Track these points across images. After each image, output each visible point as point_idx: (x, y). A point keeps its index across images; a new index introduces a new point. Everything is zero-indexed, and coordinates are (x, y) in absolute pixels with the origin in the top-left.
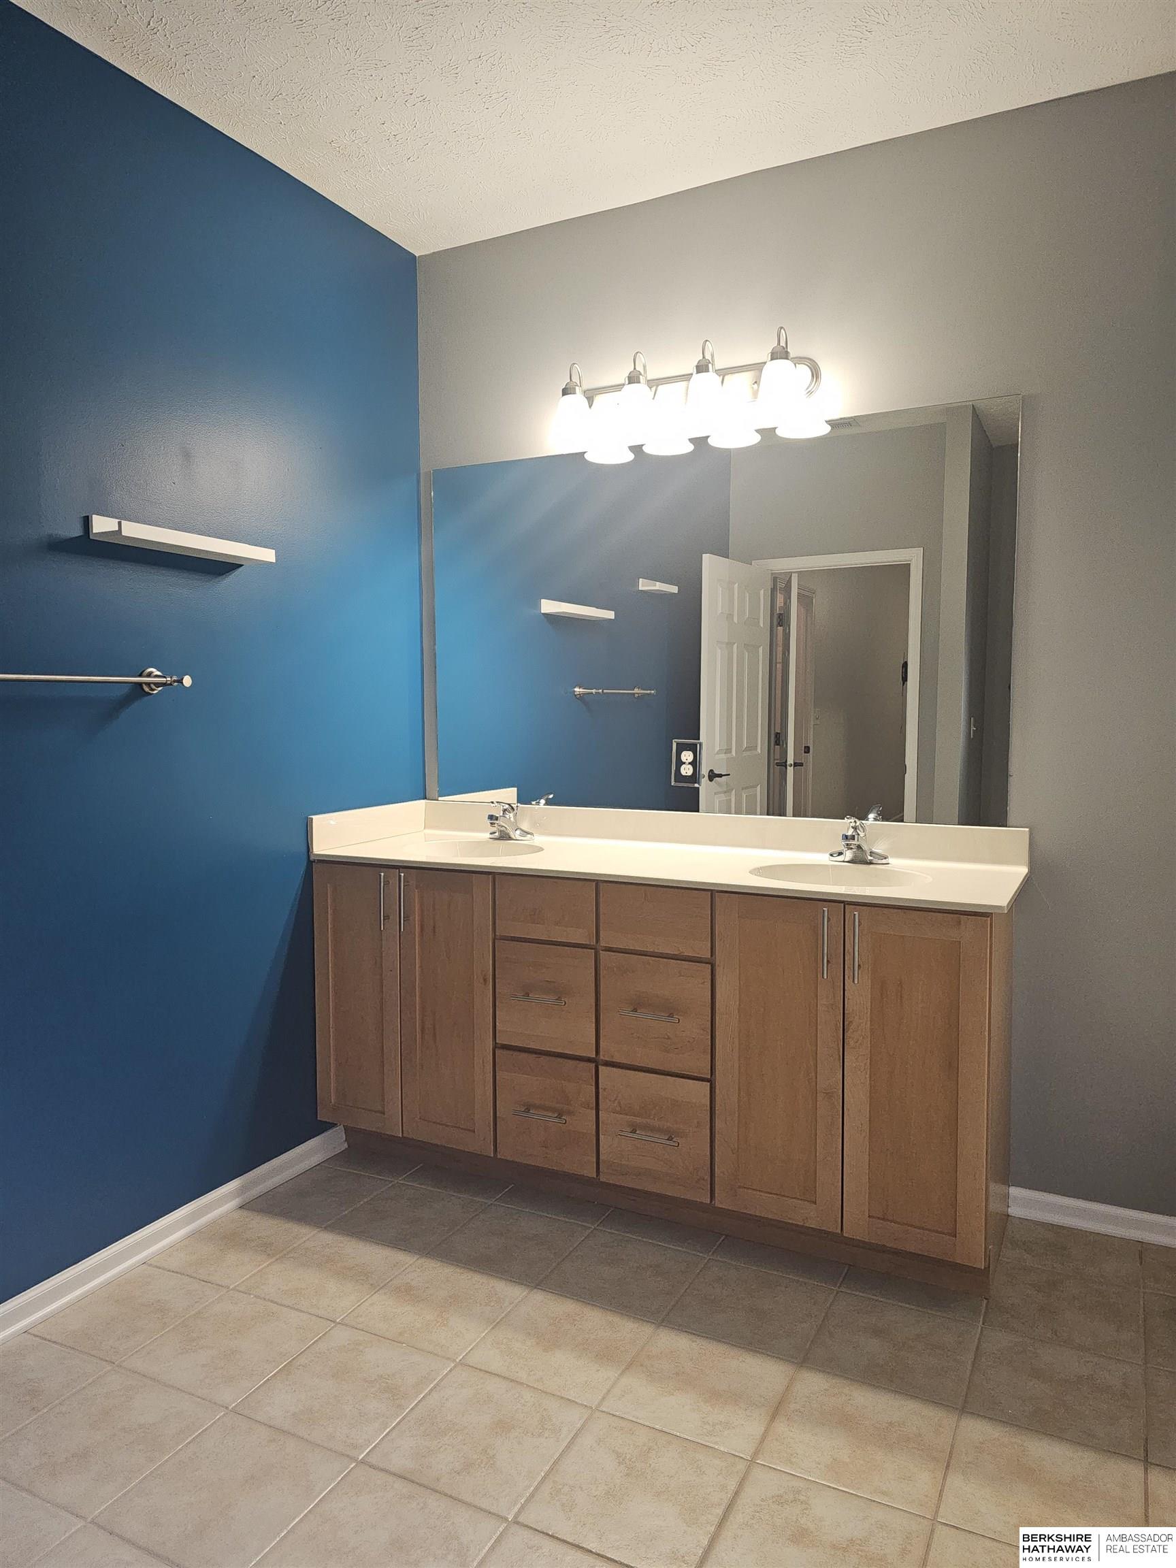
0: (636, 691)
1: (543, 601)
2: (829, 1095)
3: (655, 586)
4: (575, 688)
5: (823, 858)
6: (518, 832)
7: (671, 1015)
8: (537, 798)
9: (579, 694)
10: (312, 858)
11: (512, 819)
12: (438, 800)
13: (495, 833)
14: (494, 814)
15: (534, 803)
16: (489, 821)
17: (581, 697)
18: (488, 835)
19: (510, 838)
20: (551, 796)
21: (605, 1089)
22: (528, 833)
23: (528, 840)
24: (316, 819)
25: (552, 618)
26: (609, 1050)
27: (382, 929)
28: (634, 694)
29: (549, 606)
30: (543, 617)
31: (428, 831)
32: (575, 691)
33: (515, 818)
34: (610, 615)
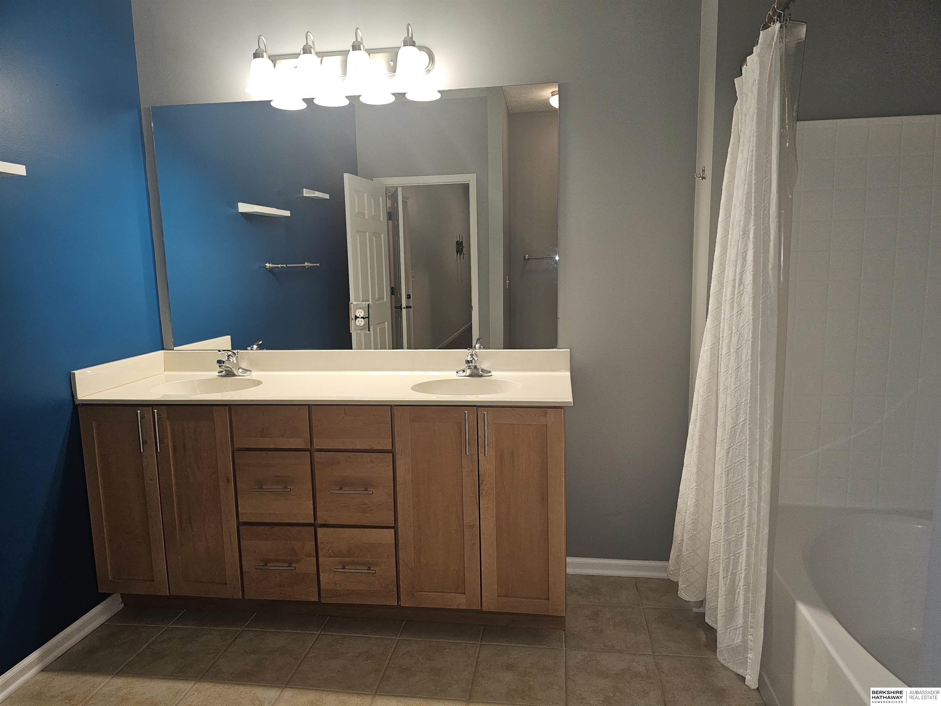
0: (306, 264)
1: (240, 204)
2: (471, 527)
3: (315, 194)
4: (266, 264)
5: (452, 375)
6: (240, 370)
7: (366, 490)
8: (251, 344)
9: (269, 268)
10: (77, 402)
11: (235, 362)
12: (173, 350)
13: (223, 372)
14: (222, 360)
15: (248, 348)
16: (218, 365)
17: (271, 270)
18: (217, 374)
19: (234, 375)
20: (260, 343)
21: (322, 543)
22: (248, 371)
23: (248, 376)
24: (76, 372)
25: (247, 216)
26: (323, 516)
27: (142, 451)
28: (305, 266)
29: (243, 208)
30: (240, 215)
31: (166, 373)
32: (266, 266)
33: (236, 359)
34: (287, 213)
